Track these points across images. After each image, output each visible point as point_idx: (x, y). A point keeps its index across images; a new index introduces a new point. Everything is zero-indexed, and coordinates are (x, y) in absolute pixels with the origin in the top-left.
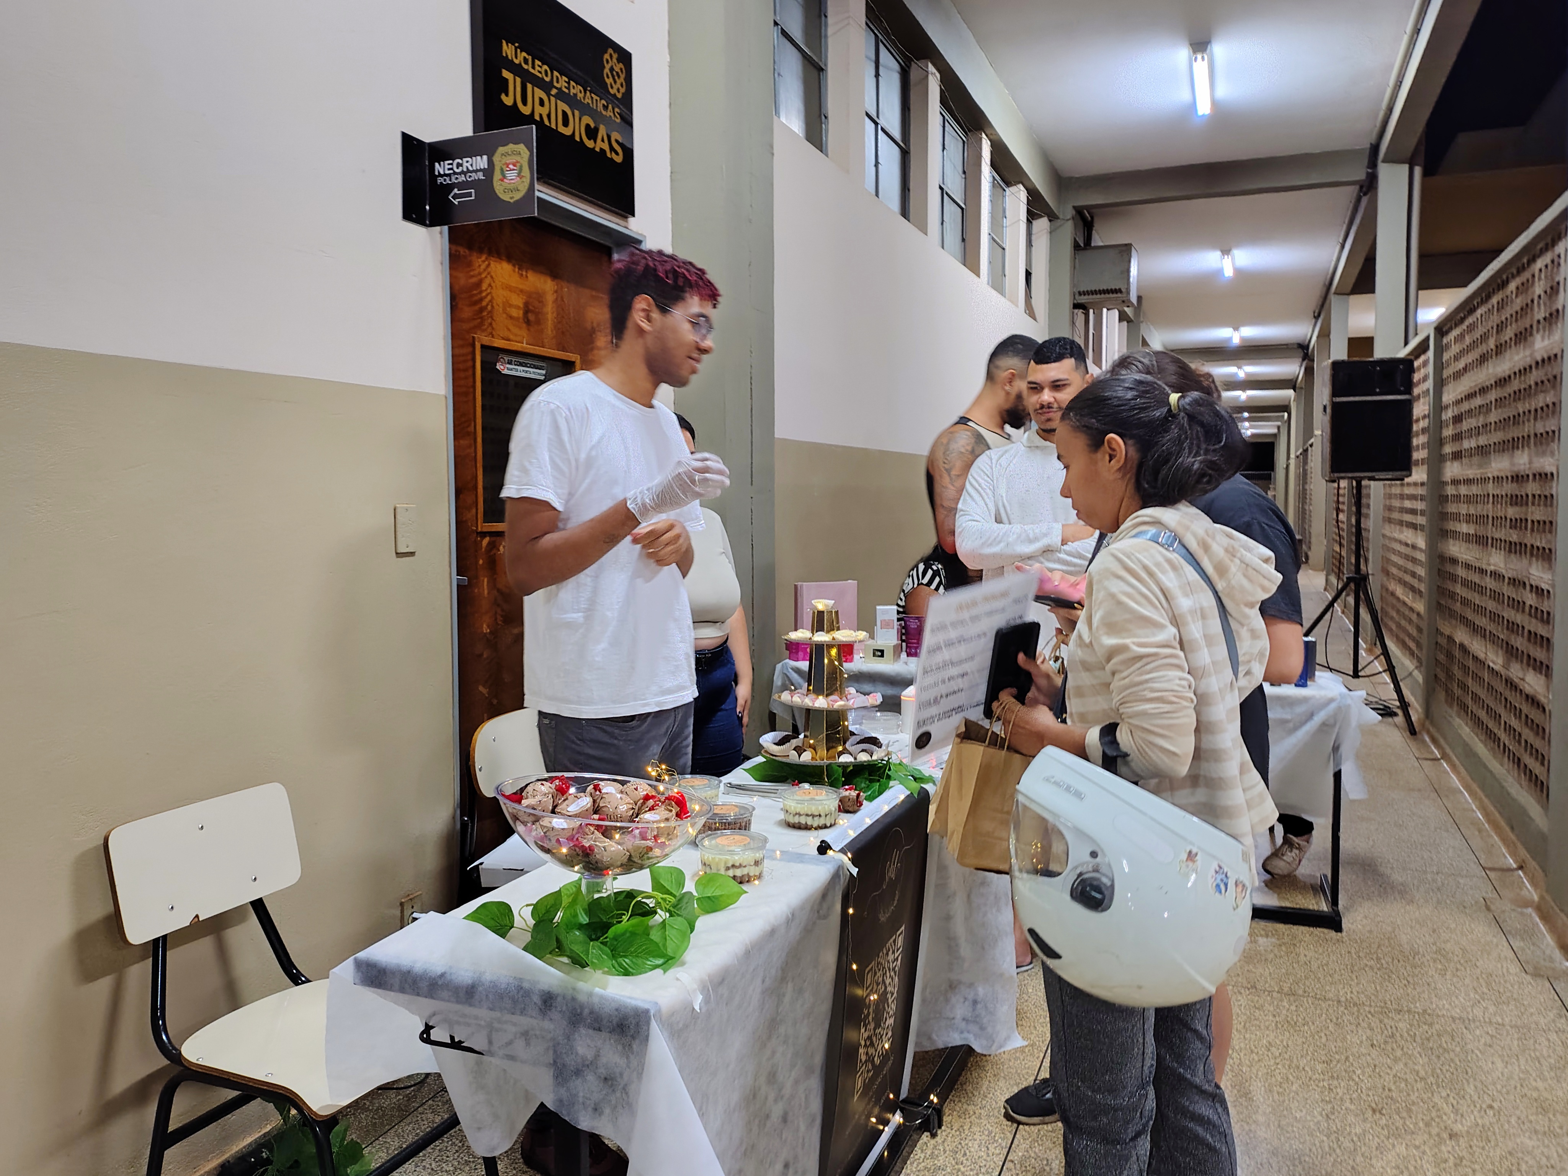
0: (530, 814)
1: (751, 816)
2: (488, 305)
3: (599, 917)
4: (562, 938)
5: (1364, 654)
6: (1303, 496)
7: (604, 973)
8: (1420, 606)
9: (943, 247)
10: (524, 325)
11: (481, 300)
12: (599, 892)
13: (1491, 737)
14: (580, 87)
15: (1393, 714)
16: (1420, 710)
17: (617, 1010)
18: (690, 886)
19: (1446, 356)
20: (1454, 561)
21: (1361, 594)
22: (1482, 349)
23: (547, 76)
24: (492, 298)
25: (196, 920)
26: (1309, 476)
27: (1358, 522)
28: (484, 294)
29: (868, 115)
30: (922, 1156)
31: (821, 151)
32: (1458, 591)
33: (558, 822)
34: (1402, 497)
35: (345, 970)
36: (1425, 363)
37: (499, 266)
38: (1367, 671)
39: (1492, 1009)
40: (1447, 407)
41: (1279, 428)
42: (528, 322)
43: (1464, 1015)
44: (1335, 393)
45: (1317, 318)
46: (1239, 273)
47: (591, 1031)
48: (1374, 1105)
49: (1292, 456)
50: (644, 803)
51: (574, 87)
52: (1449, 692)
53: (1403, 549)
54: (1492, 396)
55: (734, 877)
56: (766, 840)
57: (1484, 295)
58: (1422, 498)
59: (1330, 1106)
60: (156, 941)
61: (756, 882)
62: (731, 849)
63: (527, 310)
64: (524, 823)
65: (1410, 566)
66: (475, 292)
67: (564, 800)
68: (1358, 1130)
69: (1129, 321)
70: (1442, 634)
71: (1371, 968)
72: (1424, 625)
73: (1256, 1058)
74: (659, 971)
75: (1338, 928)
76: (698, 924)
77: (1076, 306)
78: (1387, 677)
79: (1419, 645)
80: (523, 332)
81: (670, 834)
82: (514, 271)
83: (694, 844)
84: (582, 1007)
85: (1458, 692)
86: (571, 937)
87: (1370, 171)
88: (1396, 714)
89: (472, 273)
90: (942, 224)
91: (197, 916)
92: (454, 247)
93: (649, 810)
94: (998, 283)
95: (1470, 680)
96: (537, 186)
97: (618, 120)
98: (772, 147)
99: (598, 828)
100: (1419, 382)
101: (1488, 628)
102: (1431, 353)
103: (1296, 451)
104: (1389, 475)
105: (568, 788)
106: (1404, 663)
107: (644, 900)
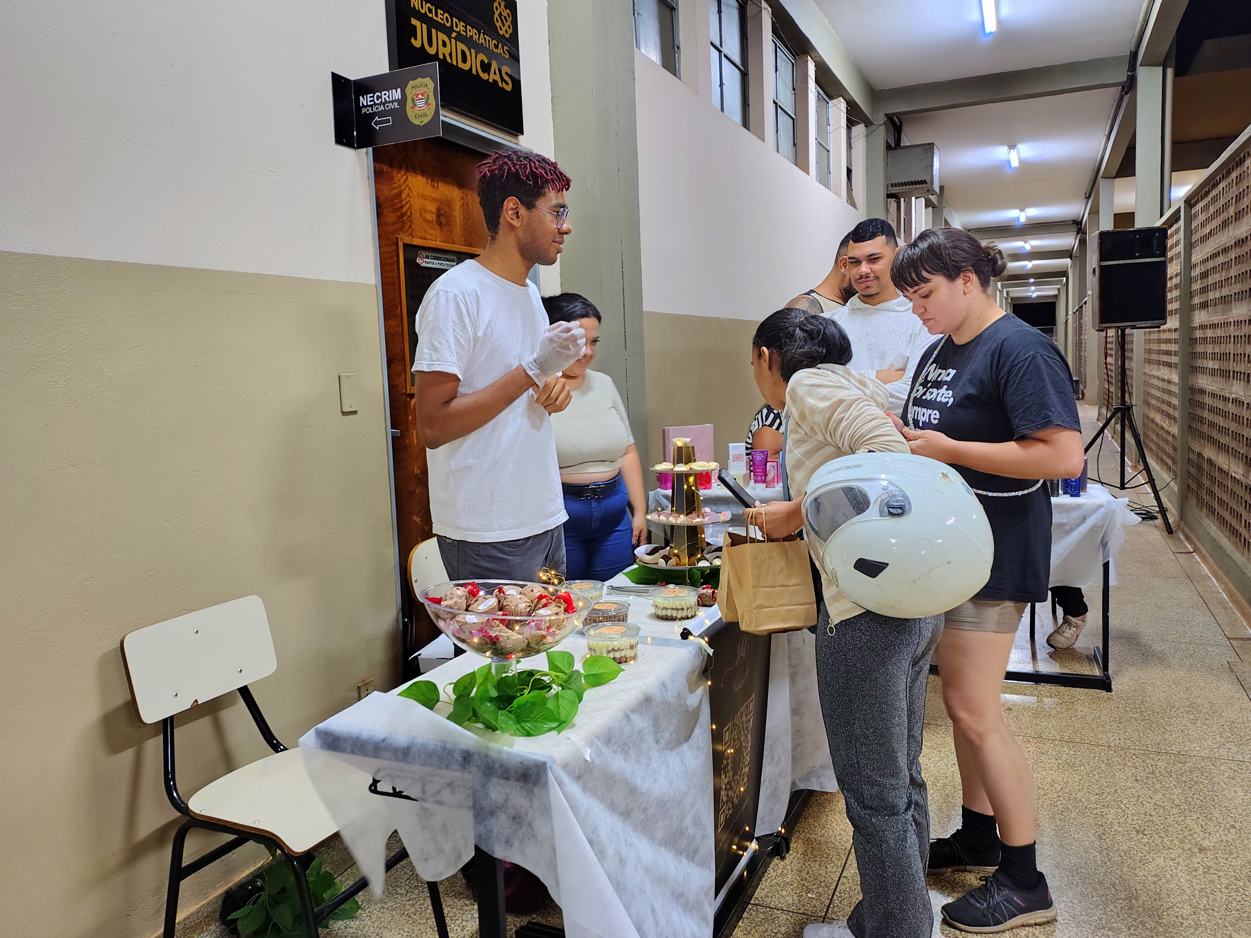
0: (449, 612)
1: (628, 610)
2: (407, 211)
3: (506, 692)
4: (477, 708)
5: (1130, 471)
6: (1079, 345)
7: (512, 735)
8: (1175, 430)
9: (778, 151)
10: (437, 227)
11: (402, 207)
12: (505, 672)
13: (1234, 533)
14: (475, 31)
15: (1153, 518)
16: (1176, 513)
17: (521, 763)
18: (578, 666)
19: (1194, 224)
20: (1202, 391)
21: (1126, 421)
22: (1224, 216)
23: (448, 22)
24: (411, 205)
25: (196, 703)
26: (1083, 328)
27: (1123, 363)
28: (404, 203)
29: (712, 44)
30: (774, 874)
31: (675, 76)
32: (1206, 415)
33: (471, 618)
34: (1159, 341)
35: (309, 738)
36: (1177, 231)
37: (414, 179)
38: (1133, 483)
39: (1234, 749)
40: (1195, 266)
41: (1059, 290)
42: (440, 224)
43: (1212, 755)
44: (1102, 258)
45: (1088, 198)
46: (1023, 163)
47: (501, 781)
48: (1138, 828)
49: (1070, 312)
50: (538, 602)
51: (470, 31)
52: (1200, 500)
53: (1160, 384)
54: (1232, 255)
55: (614, 659)
56: (639, 629)
57: (1225, 171)
58: (1176, 342)
59: (1102, 828)
60: (165, 720)
61: (632, 662)
62: (611, 636)
63: (439, 214)
64: (444, 620)
65: (1166, 397)
66: (396, 201)
67: (476, 601)
68: (1125, 847)
69: (934, 207)
70: (1193, 451)
71: (1136, 720)
72: (1178, 445)
73: (1042, 793)
74: (554, 733)
75: (1108, 688)
76: (586, 695)
77: (889, 196)
78: (1148, 488)
79: (1174, 461)
80: (437, 233)
81: (559, 625)
82: (428, 183)
83: (582, 633)
84: (494, 762)
85: (1206, 498)
86: (483, 708)
87: (1130, 74)
88: (1156, 518)
89: (394, 186)
90: (777, 132)
91: (196, 701)
92: (378, 166)
93: (543, 607)
94: (824, 179)
95: (1216, 488)
96: (441, 112)
97: (507, 56)
98: (634, 74)
99: (502, 621)
100: (1172, 247)
101: (1231, 446)
102: (1181, 222)
103: (1073, 309)
104: (1148, 323)
105: (478, 592)
106: (1162, 476)
107: (542, 678)
